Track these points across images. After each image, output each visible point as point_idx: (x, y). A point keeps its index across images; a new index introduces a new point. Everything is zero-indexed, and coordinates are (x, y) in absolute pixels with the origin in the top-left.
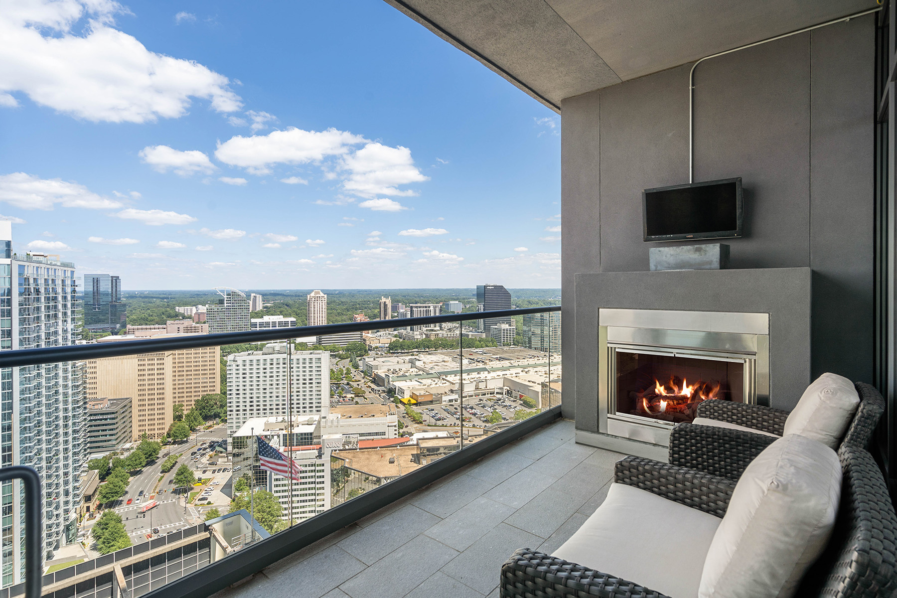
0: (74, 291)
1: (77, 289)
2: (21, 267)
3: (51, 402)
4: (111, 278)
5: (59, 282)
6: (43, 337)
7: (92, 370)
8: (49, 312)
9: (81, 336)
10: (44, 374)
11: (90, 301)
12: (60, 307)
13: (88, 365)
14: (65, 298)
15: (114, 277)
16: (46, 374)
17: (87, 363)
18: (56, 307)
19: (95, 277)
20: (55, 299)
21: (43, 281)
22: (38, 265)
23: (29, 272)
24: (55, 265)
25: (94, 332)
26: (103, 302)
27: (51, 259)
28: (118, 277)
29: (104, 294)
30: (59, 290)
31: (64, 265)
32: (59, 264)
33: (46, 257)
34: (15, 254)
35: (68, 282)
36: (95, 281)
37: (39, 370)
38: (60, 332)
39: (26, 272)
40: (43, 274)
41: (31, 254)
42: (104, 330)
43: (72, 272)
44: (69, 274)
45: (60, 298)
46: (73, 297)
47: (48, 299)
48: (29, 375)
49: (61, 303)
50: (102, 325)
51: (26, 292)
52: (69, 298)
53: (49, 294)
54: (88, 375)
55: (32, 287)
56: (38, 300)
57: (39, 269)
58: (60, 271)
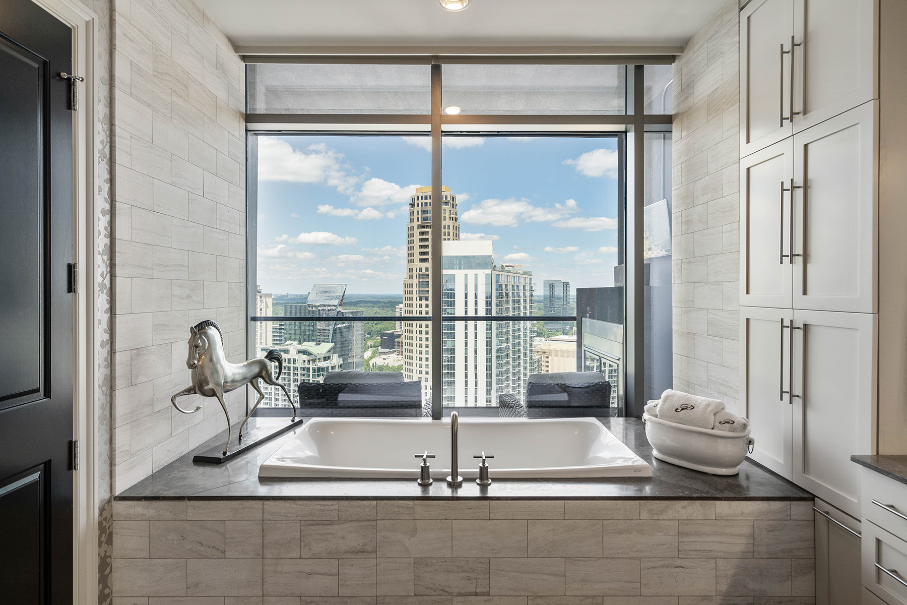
0: (531, 295)
1: (533, 293)
2: (498, 276)
3: (516, 386)
4: (562, 284)
5: (521, 288)
6: (511, 332)
7: (546, 364)
8: (514, 312)
9: (536, 333)
10: (511, 362)
11: (547, 304)
12: (522, 308)
13: (543, 359)
14: (525, 301)
15: (565, 282)
16: (513, 363)
17: (543, 357)
18: (519, 308)
19: (551, 283)
20: (519, 301)
21: (511, 286)
22: (507, 274)
23: (502, 280)
24: (519, 273)
25: (550, 331)
26: (557, 305)
27: (517, 269)
28: (568, 283)
29: (557, 298)
30: (522, 294)
31: (525, 273)
32: (522, 273)
33: (514, 267)
34: (495, 266)
35: (528, 288)
36: (551, 286)
37: (508, 358)
38: (522, 329)
39: (500, 280)
40: (511, 282)
41: (504, 265)
42: (557, 330)
43: (531, 279)
44: (528, 281)
45: (522, 301)
46: (531, 300)
47: (514, 301)
48: (501, 362)
49: (523, 305)
50: (556, 325)
51: (500, 296)
52: (528, 301)
53: (514, 297)
54: (543, 368)
55: (504, 291)
56: (508, 302)
57: (509, 277)
58: (522, 278)
